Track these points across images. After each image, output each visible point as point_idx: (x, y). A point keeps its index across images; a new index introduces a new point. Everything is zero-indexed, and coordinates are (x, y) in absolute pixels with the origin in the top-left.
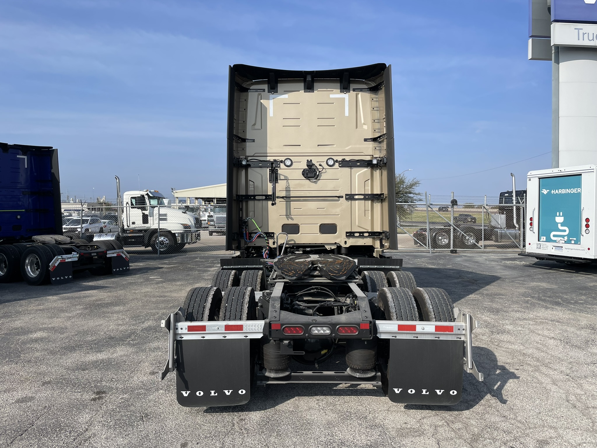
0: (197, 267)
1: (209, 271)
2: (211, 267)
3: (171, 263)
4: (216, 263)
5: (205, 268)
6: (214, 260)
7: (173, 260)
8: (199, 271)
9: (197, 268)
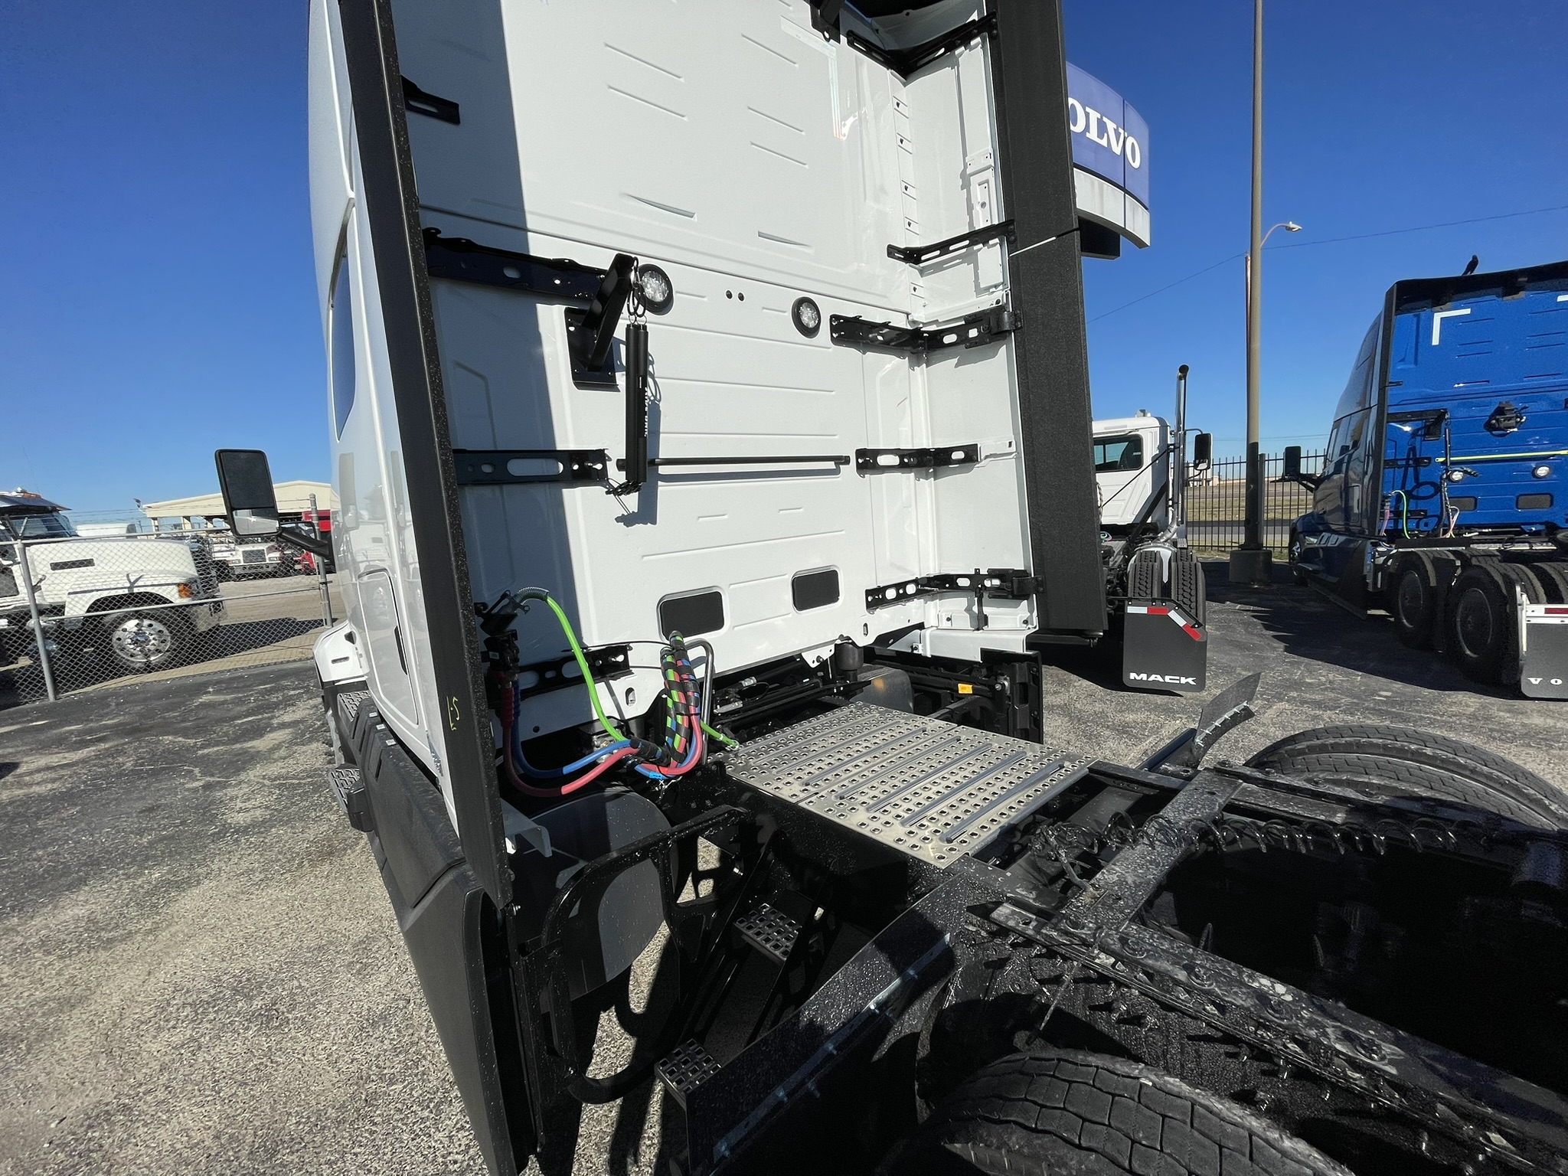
0: (200, 741)
1: (253, 758)
2: (258, 731)
3: (90, 732)
4: (276, 706)
5: (236, 740)
6: (270, 692)
7: (102, 717)
8: (208, 765)
9: (203, 747)
